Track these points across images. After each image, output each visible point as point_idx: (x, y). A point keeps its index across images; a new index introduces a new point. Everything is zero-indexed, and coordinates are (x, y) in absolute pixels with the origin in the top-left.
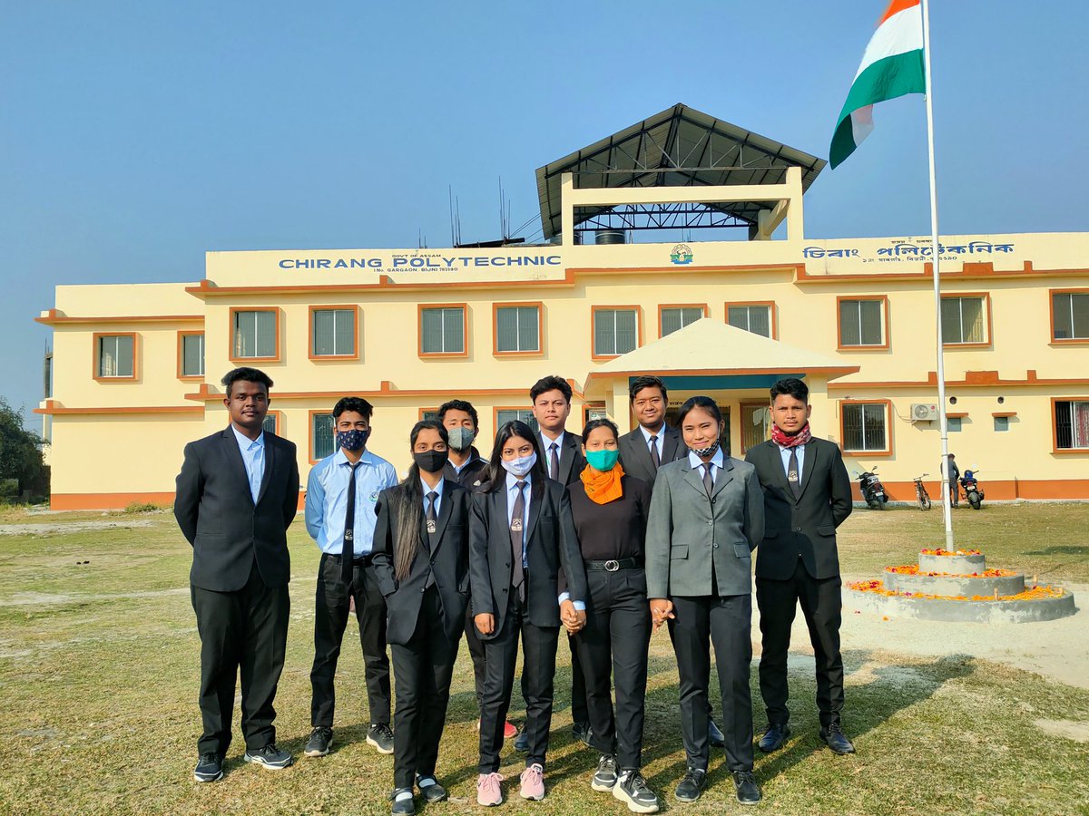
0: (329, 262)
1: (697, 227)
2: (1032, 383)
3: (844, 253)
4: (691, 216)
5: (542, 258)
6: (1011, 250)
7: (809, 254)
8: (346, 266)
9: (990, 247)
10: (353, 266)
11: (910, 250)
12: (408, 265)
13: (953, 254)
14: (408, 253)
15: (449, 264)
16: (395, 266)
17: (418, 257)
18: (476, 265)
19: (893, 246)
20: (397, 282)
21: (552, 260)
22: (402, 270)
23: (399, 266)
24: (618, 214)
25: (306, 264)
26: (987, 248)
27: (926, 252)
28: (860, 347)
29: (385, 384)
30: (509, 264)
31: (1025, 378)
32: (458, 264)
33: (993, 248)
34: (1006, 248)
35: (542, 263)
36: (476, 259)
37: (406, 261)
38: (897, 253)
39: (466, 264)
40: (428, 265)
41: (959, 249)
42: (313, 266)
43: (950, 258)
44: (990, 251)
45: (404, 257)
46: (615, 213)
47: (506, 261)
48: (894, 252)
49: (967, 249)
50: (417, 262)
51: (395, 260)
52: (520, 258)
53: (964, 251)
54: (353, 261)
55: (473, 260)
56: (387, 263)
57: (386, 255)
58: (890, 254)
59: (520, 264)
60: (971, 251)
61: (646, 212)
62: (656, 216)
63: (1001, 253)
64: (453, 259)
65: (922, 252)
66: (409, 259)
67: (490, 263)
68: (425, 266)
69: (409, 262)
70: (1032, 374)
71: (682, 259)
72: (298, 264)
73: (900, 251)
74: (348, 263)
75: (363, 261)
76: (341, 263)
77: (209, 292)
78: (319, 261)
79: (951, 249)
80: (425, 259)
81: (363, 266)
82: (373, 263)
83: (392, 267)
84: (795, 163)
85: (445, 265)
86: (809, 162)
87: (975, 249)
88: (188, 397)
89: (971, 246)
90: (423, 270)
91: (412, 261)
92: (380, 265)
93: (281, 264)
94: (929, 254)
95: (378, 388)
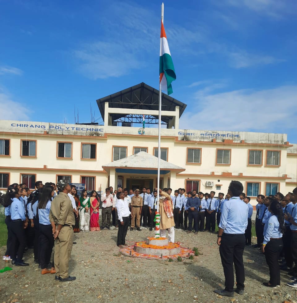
0: (28, 125)
1: (151, 123)
2: (241, 177)
3: (190, 134)
4: (150, 120)
5: (98, 129)
6: (239, 137)
7: (180, 134)
8: (33, 127)
10: (36, 127)
11: (210, 134)
14: (54, 124)
15: (68, 129)
16: (50, 128)
17: (58, 126)
18: (76, 130)
19: (205, 133)
20: (50, 133)
21: (101, 130)
22: (52, 130)
24: (127, 117)
25: (20, 125)
26: (232, 136)
28: (193, 163)
32: (70, 129)
33: (234, 136)
36: (76, 128)
37: (53, 127)
38: (206, 135)
39: (73, 129)
40: (61, 129)
42: (22, 126)
43: (221, 138)
45: (53, 126)
46: (126, 117)
47: (86, 129)
48: (205, 135)
49: (226, 135)
50: (57, 128)
51: (50, 126)
52: (91, 129)
53: (225, 136)
54: (36, 126)
56: (47, 127)
57: (47, 125)
58: (204, 135)
60: (227, 136)
61: (136, 117)
62: (139, 119)
63: (236, 137)
64: (69, 127)
65: (213, 136)
66: (54, 126)
67: (81, 129)
68: (60, 129)
69: (54, 127)
70: (241, 174)
71: (141, 132)
72: (17, 125)
73: (207, 135)
74: (34, 126)
75: (39, 126)
76: (32, 126)
78: (24, 125)
79: (222, 135)
80: (60, 127)
81: (39, 127)
82: (42, 127)
84: (178, 105)
85: (66, 129)
86: (182, 105)
87: (229, 135)
89: (228, 135)
91: (55, 127)
92: (45, 127)
93: (12, 125)
94: (215, 136)
95: (43, 167)
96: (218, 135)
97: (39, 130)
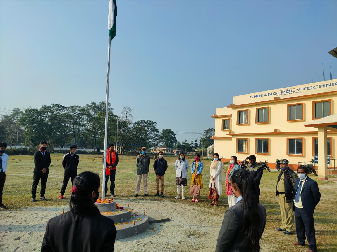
0: (262, 95)
5: (333, 83)
8: (267, 95)
10: (269, 95)
12: (285, 93)
14: (285, 89)
15: (298, 90)
16: (281, 93)
17: (288, 89)
18: (308, 89)
20: (281, 98)
22: (283, 94)
23: (282, 93)
25: (256, 96)
29: (275, 130)
30: (320, 87)
32: (302, 90)
35: (333, 85)
36: (308, 87)
37: (284, 92)
39: (304, 90)
40: (291, 92)
42: (258, 97)
47: (319, 87)
50: (288, 91)
51: (281, 92)
52: (324, 85)
54: (269, 94)
55: (307, 88)
56: (279, 93)
57: (278, 91)
59: (324, 87)
64: (300, 89)
66: (285, 91)
67: (313, 88)
68: (290, 92)
72: (254, 96)
74: (268, 95)
75: (272, 93)
76: (266, 95)
77: (233, 107)
78: (260, 95)
80: (290, 90)
81: (272, 95)
82: (274, 94)
83: (280, 94)
85: (297, 91)
88: (227, 134)
90: (290, 93)
91: (286, 91)
92: (277, 94)
93: (250, 98)
95: (273, 132)
97: (272, 98)
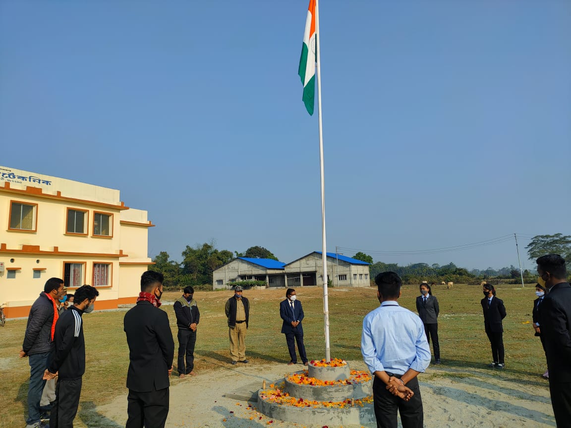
2: (55, 253)
6: (50, 184)
9: (40, 180)
13: (20, 180)
26: (38, 181)
27: (5, 176)
31: (52, 250)
33: (41, 182)
34: (47, 183)
41: (23, 178)
43: (18, 182)
44: (39, 182)
49: (28, 179)
53: (26, 180)
60: (30, 181)
63: (45, 185)
65: (2, 176)
70: (56, 248)
79: (19, 177)
87: (32, 180)
89: (30, 178)
94: (7, 177)
96: (11, 176)
